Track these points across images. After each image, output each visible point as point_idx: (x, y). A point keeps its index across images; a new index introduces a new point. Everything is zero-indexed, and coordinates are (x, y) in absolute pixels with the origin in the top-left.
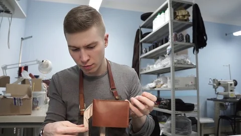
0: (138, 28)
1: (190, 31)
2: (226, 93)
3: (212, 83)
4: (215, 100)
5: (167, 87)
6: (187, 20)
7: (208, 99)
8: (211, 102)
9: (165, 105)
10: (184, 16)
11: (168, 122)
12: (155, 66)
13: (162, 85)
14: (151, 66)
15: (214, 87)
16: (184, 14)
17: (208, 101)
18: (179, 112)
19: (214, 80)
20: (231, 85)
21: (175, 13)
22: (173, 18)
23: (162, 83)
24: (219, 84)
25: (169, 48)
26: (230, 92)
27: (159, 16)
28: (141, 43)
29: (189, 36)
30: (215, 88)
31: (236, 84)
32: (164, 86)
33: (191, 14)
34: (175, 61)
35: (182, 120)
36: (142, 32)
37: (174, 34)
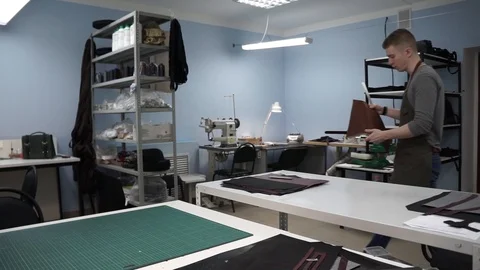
0: (88, 37)
1: (164, 59)
2: (224, 138)
3: (204, 124)
4: (208, 148)
5: (132, 139)
6: (162, 44)
7: (201, 147)
8: (205, 151)
9: (131, 162)
10: (156, 38)
11: (136, 187)
12: (115, 105)
13: (125, 134)
14: (109, 105)
15: (207, 130)
16: (157, 35)
17: (201, 150)
18: (149, 174)
19: (206, 120)
20: (231, 126)
21: (144, 33)
22: (140, 41)
23: (125, 131)
24: (214, 126)
25: (134, 85)
26: (229, 137)
27: (121, 30)
28: (94, 64)
29: (163, 67)
30: (208, 132)
31: (238, 125)
32: (128, 136)
33: (168, 36)
34: (143, 103)
35: (153, 183)
36: (94, 45)
37: (141, 64)
